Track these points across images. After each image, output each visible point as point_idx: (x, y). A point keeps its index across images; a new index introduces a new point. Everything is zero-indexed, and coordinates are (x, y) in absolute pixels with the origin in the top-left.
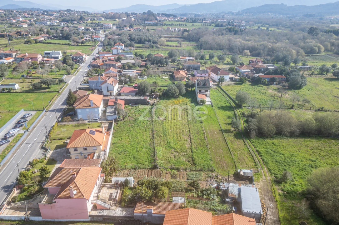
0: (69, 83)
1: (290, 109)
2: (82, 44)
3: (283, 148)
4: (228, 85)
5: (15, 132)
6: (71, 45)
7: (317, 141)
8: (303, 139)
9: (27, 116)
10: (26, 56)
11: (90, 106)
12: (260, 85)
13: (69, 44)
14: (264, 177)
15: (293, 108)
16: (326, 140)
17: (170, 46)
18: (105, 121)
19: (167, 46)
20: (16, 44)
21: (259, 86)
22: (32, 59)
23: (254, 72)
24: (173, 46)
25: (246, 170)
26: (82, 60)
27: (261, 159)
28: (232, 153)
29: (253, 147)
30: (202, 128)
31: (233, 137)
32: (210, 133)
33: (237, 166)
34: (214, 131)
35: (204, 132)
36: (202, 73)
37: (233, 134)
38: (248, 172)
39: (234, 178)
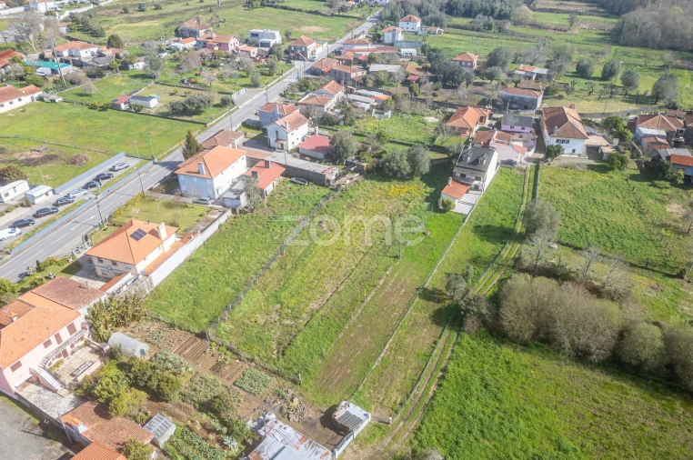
0: (240, 107)
1: (673, 277)
2: (341, 14)
3: (523, 383)
4: (566, 167)
5: (80, 196)
6: (320, 14)
7: (646, 396)
8: (608, 379)
9: (117, 168)
10: (211, 38)
11: (198, 173)
12: (662, 183)
13: (316, 13)
14: (389, 439)
15: (682, 278)
16: (678, 403)
17: (540, 27)
18: (220, 207)
19: (534, 26)
20: (230, 7)
21: (655, 186)
22: (220, 45)
23: (682, 139)
24: (547, 29)
25: (358, 408)
26: (305, 53)
27: (431, 393)
28: (382, 355)
29: (447, 357)
30: (386, 270)
31: (427, 315)
32: (391, 287)
33: (360, 389)
34: (401, 286)
35: (381, 282)
36: (516, 124)
37: (437, 306)
38: (354, 416)
39: (322, 417)
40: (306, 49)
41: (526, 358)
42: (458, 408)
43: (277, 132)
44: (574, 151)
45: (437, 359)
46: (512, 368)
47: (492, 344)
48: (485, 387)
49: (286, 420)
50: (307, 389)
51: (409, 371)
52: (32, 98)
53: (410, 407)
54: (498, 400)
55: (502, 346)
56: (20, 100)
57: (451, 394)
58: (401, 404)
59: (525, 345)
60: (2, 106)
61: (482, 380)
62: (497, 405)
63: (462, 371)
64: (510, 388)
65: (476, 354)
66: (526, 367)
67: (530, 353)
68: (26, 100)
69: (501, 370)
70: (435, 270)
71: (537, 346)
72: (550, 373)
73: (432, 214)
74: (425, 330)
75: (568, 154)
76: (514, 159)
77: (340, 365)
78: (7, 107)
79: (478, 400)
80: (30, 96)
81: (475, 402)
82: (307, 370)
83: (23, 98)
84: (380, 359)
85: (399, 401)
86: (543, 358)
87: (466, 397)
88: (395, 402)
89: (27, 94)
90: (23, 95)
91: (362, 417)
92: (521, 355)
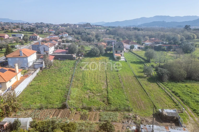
2: (41, 34)
4: (137, 51)
11: (20, 56)
14: (190, 118)
18: (33, 69)
21: (160, 52)
22: (1, 37)
30: (118, 74)
32: (125, 78)
35: (120, 77)
37: (146, 79)
40: (37, 37)
43: (44, 48)
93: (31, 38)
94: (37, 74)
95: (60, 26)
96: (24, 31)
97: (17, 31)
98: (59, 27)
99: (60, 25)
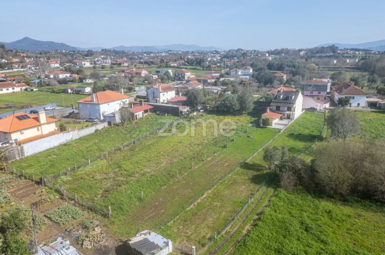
0: (139, 93)
2: (208, 69)
10: (132, 71)
11: (91, 101)
25: (160, 237)
26: (184, 77)
27: (245, 232)
28: (199, 201)
29: (264, 205)
30: (215, 153)
31: (246, 178)
32: (216, 162)
33: (169, 224)
34: (226, 162)
35: (209, 159)
36: (314, 91)
37: (255, 173)
38: (153, 243)
39: (119, 246)
40: (184, 74)
41: (347, 210)
42: (275, 245)
43: (153, 93)
44: (359, 104)
45: (253, 206)
46: (334, 216)
47: (310, 197)
48: (306, 230)
49: (79, 246)
50: (113, 222)
51: (224, 213)
52: (21, 89)
53: (219, 242)
54: (322, 241)
55: (321, 200)
56: (13, 89)
57: (267, 233)
58: (210, 239)
59: (345, 200)
60: (2, 90)
61: (302, 223)
62: (322, 246)
63: (280, 216)
64: (334, 233)
65: (294, 204)
66: (349, 216)
67: (351, 206)
68: (17, 89)
69: (322, 218)
70: (256, 154)
71: (357, 202)
72: (377, 223)
73: (255, 128)
74: (243, 187)
75: (355, 107)
76: (316, 107)
77: (156, 207)
78: (5, 91)
79: (298, 240)
80: (20, 88)
81: (296, 242)
82: (121, 208)
83: (15, 88)
84: (196, 203)
85: (208, 236)
86: (366, 211)
87: (285, 237)
88: (204, 237)
89: (18, 86)
90: (16, 86)
91: (161, 244)
92: (342, 207)
93: (177, 76)
94: (96, 131)
95: (267, 55)
96: (187, 65)
97: (176, 65)
98: (265, 55)
99: (268, 52)
